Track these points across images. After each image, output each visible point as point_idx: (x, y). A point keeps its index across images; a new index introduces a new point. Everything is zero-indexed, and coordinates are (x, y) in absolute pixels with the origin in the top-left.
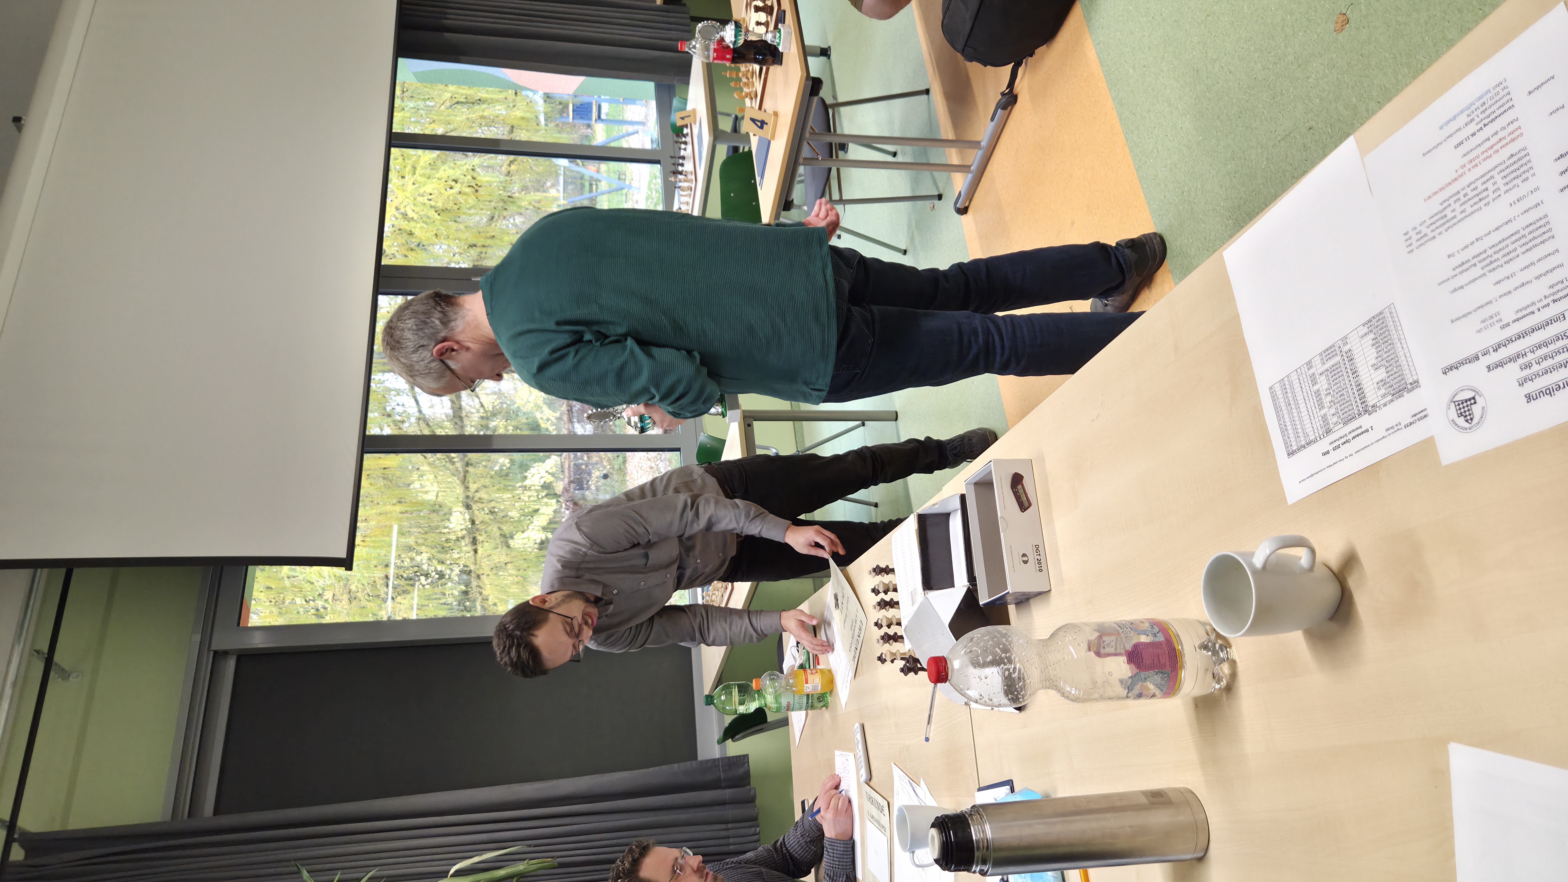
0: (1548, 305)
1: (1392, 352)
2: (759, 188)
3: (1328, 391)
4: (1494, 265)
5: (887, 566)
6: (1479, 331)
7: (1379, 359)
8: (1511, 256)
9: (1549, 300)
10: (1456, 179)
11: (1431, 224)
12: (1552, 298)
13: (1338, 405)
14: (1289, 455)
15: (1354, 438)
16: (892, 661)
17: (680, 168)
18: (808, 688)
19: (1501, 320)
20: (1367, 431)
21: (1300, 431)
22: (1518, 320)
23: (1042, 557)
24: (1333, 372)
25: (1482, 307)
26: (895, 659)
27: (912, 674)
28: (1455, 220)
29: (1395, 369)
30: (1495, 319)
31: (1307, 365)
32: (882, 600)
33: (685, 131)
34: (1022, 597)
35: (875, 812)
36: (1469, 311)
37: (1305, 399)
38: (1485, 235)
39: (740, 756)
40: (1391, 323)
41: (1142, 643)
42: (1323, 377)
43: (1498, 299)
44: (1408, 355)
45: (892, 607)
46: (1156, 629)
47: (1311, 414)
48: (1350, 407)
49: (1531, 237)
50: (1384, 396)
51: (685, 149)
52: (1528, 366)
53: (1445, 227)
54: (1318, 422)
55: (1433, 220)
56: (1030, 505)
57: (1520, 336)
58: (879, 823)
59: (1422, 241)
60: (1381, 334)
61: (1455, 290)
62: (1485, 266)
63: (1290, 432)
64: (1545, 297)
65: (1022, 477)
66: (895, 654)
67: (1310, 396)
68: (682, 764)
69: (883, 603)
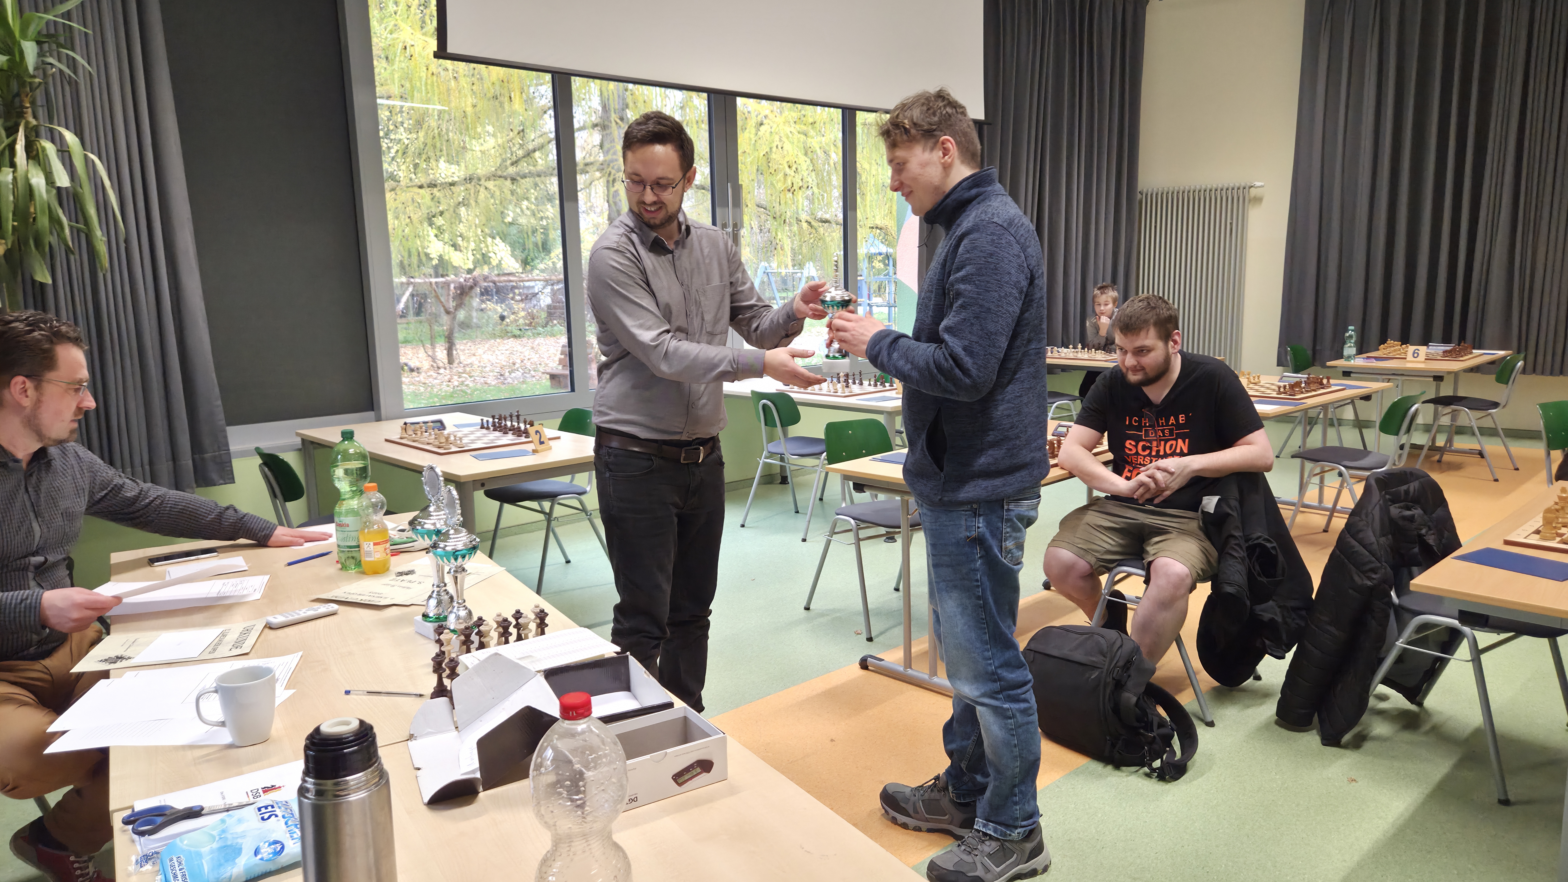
2: (873, 457)
5: (547, 625)
16: (439, 642)
18: (367, 546)
26: (442, 645)
27: (432, 667)
32: (510, 623)
33: (887, 384)
35: (232, 637)
39: (233, 473)
45: (501, 635)
56: (680, 785)
58: (218, 644)
65: (708, 771)
66: (449, 644)
68: (221, 409)
69: (506, 624)
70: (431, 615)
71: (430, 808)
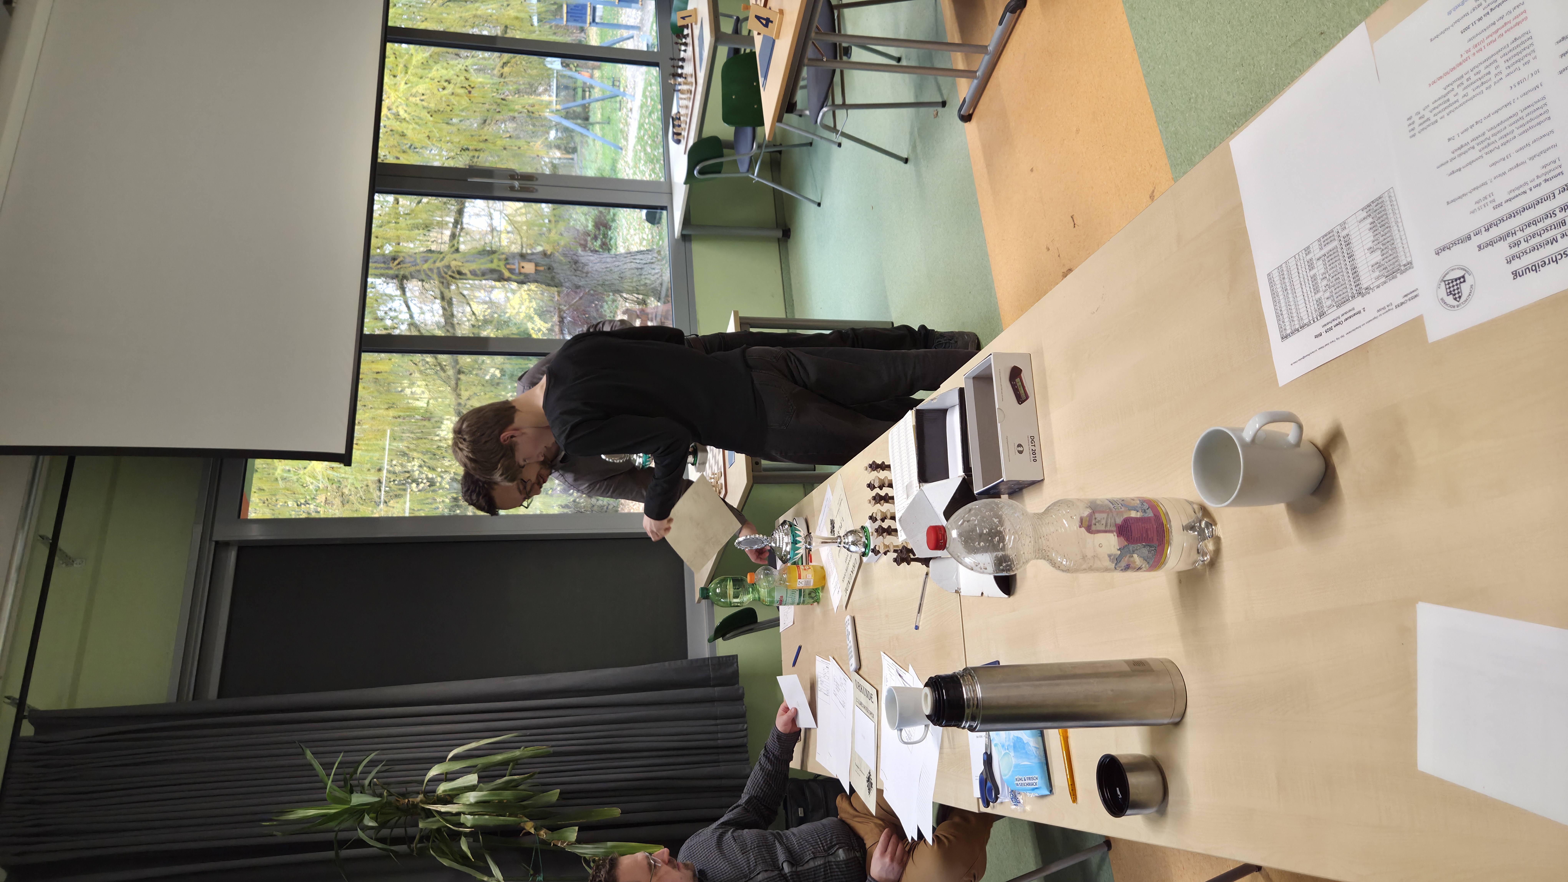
0: (1540, 184)
1: (1388, 235)
2: (762, 89)
3: (1324, 276)
4: (1491, 148)
5: (883, 463)
6: (1473, 212)
7: (1376, 242)
8: (1508, 137)
9: (1541, 180)
10: (1461, 64)
11: (1434, 109)
12: (1544, 178)
13: (1333, 289)
14: (1282, 338)
15: (1346, 319)
16: (885, 553)
17: (680, 71)
18: (801, 584)
19: (1494, 201)
20: (1359, 312)
21: (1295, 315)
22: (1510, 200)
23: (1037, 448)
24: (1330, 258)
25: (1477, 188)
26: (888, 551)
27: (905, 563)
28: (1457, 104)
29: (1390, 252)
30: (1489, 199)
31: (1306, 251)
32: (877, 494)
33: (686, 32)
34: (1016, 487)
35: (863, 699)
36: (1465, 192)
37: (1301, 284)
38: (1485, 118)
39: (729, 656)
40: (1390, 207)
41: (1132, 518)
42: (1321, 262)
43: (1493, 180)
44: (1403, 238)
45: (887, 502)
46: (1146, 506)
47: (1306, 299)
48: (1345, 291)
49: (1528, 118)
50: (1378, 278)
51: (685, 51)
52: (1517, 244)
53: (1447, 111)
54: (1313, 306)
55: (1436, 104)
56: (1027, 398)
57: (1511, 216)
58: (867, 709)
59: (1425, 125)
60: (1379, 218)
61: (1453, 172)
62: (1483, 148)
63: (1285, 316)
64: (1538, 177)
65: (1021, 370)
66: (888, 546)
67: (1306, 281)
68: (672, 663)
69: (878, 498)
70: (863, 550)
71: (1013, 594)
